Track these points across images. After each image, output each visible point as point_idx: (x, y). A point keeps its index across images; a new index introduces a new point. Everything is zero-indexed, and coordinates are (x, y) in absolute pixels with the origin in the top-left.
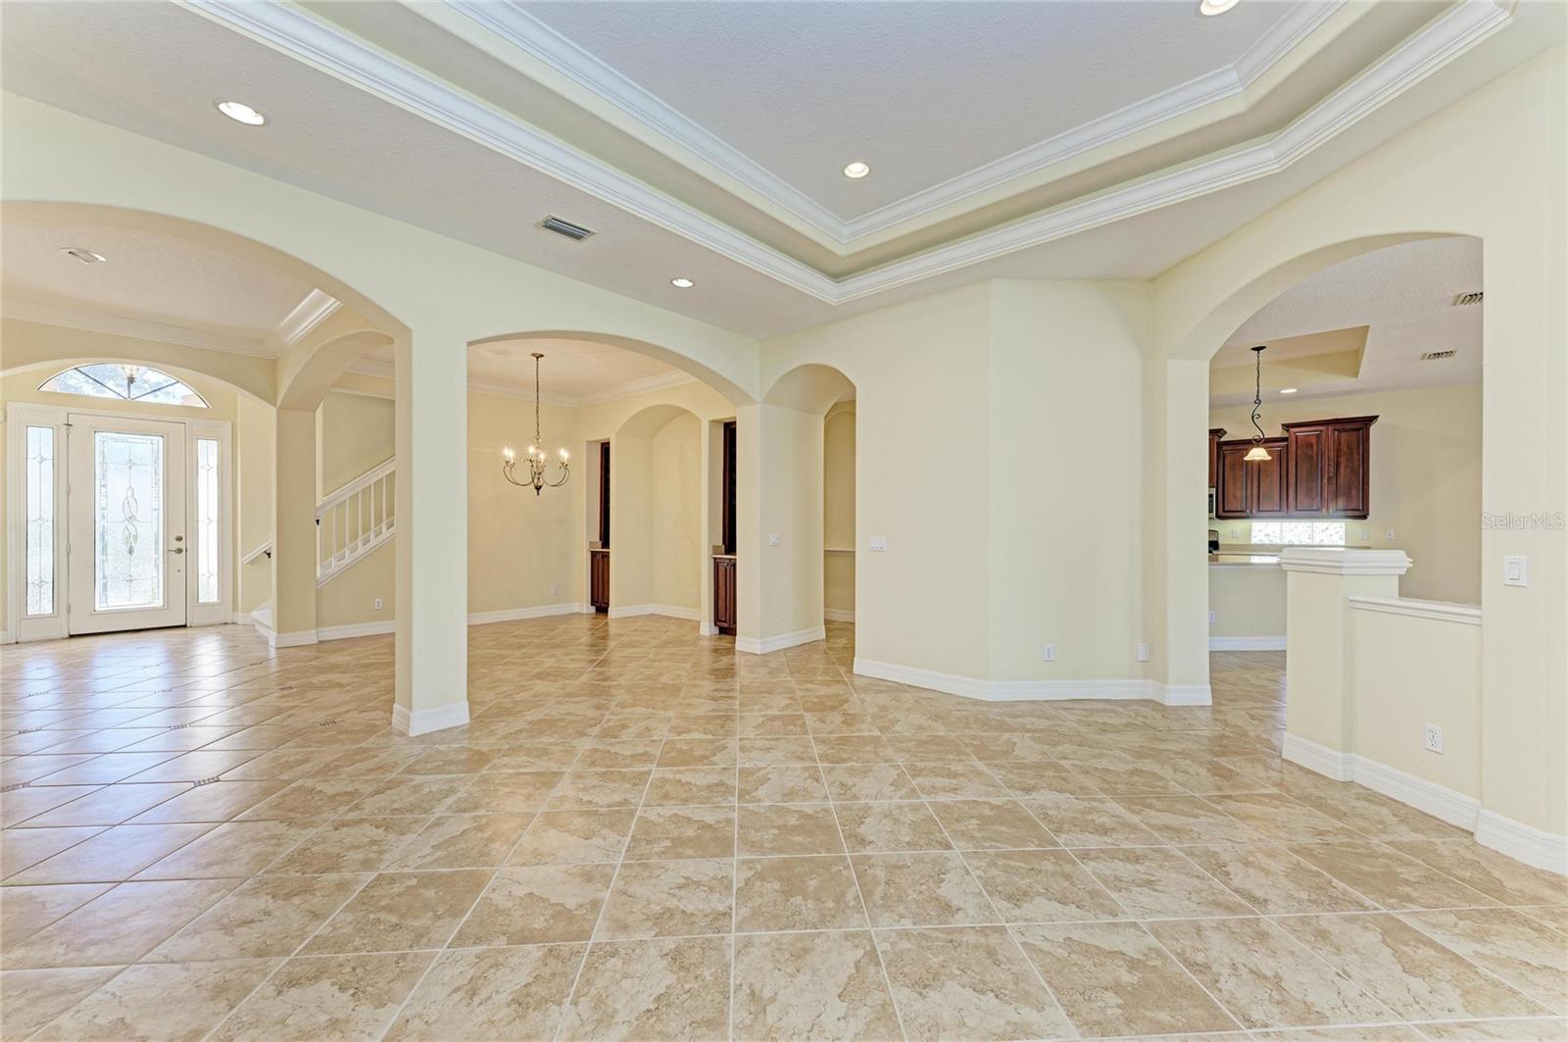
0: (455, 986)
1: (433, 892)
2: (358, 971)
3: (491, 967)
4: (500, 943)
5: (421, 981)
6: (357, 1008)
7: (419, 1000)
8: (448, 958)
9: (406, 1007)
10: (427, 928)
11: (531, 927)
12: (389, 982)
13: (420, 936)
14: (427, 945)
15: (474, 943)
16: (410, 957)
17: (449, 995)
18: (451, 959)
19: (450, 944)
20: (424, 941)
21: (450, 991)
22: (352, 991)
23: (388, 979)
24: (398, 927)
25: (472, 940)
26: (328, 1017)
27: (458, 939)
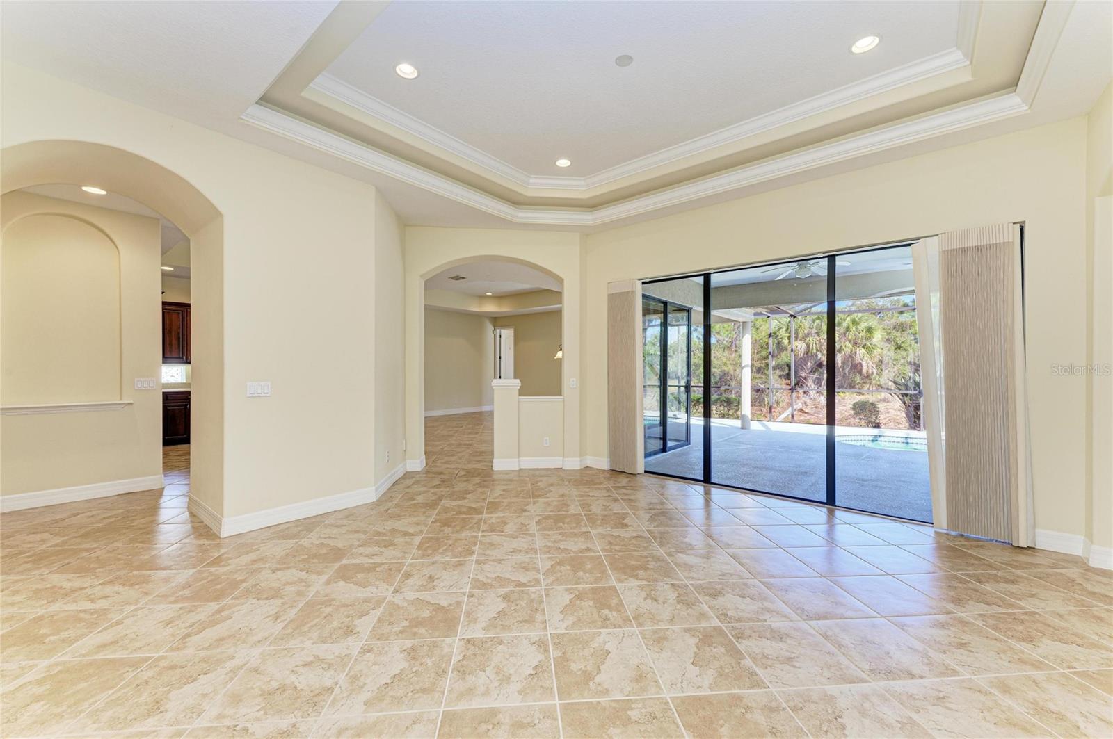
0: (792, 669)
1: (723, 729)
2: (825, 728)
3: (768, 658)
4: (748, 662)
5: (802, 688)
6: (844, 707)
7: (814, 681)
8: (777, 683)
9: (822, 685)
10: (762, 709)
11: (725, 653)
12: (817, 703)
13: (772, 710)
14: (776, 700)
15: (757, 675)
16: (792, 704)
17: (799, 668)
18: (777, 680)
19: (765, 688)
20: (774, 704)
21: (797, 669)
22: (839, 719)
23: (816, 705)
24: (774, 730)
25: (755, 677)
26: (863, 719)
27: (759, 686)
